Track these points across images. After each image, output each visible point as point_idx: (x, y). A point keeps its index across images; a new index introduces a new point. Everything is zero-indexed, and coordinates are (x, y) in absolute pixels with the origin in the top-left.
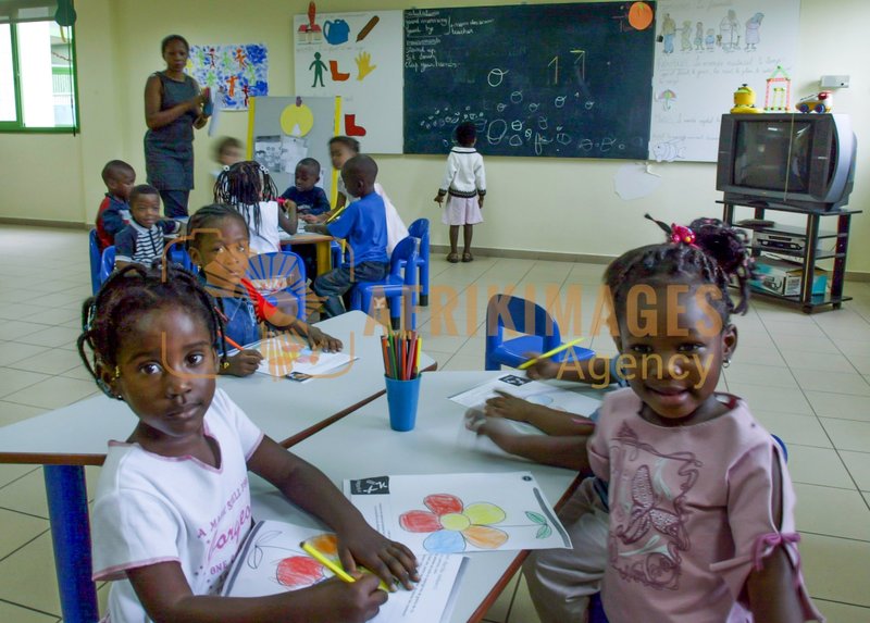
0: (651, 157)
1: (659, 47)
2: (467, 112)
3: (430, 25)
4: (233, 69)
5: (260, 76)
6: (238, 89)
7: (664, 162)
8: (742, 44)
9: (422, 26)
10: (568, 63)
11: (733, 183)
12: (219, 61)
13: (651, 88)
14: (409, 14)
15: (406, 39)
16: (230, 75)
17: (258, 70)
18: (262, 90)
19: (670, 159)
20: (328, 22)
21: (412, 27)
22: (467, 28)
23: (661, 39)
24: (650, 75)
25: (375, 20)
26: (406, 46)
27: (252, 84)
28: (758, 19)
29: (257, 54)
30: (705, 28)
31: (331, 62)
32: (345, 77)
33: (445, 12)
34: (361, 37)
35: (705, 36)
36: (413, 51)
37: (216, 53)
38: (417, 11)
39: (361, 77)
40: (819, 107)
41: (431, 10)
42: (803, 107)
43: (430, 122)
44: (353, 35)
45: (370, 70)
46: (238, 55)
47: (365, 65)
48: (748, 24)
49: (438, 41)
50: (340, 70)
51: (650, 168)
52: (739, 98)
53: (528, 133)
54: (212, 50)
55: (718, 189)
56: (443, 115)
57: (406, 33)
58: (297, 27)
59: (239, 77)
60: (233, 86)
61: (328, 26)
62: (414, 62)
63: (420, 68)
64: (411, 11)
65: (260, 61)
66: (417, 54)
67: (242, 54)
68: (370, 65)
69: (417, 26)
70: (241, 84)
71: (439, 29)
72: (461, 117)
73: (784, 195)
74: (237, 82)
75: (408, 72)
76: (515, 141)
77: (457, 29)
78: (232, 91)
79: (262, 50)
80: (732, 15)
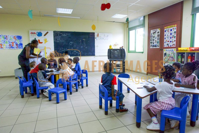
0: (95, 55)
1: (95, 39)
2: (66, 49)
3: (58, 34)
4: (13, 40)
5: (21, 42)
6: (15, 45)
7: (97, 56)
8: (106, 39)
9: (57, 34)
10: (82, 41)
11: (111, 58)
12: (9, 39)
13: (95, 45)
14: (54, 32)
15: (54, 36)
16: (12, 42)
17: (20, 41)
18: (21, 45)
19: (98, 56)
20: (37, 32)
21: (55, 34)
22: (66, 35)
23: (96, 38)
24: (95, 43)
25: (48, 32)
26: (54, 38)
27: (18, 44)
28: (108, 36)
29: (20, 38)
30: (101, 37)
31: (38, 40)
32: (42, 43)
33: (61, 32)
34: (45, 35)
35: (101, 38)
36: (55, 38)
37: (8, 37)
38: (56, 31)
39: (45, 43)
40: (122, 48)
41: (59, 31)
42: (120, 48)
43: (60, 51)
44: (43, 35)
45: (47, 42)
46: (14, 37)
47: (46, 41)
48: (107, 37)
49: (60, 37)
50: (40, 41)
51: (95, 57)
52: (110, 47)
53: (77, 52)
54: (7, 36)
55: (108, 59)
56: (62, 50)
57: (54, 35)
58: (30, 33)
59: (15, 42)
60: (13, 44)
61: (37, 33)
62: (56, 40)
63: (57, 41)
64: (55, 31)
65: (20, 39)
66: (56, 39)
67: (15, 37)
68: (47, 41)
69: (56, 34)
70: (16, 44)
71: (60, 35)
72: (65, 50)
73: (119, 59)
74: (14, 43)
75: (55, 42)
76: (75, 54)
77: (64, 35)
78: (13, 45)
79: (21, 37)
80: (105, 35)
